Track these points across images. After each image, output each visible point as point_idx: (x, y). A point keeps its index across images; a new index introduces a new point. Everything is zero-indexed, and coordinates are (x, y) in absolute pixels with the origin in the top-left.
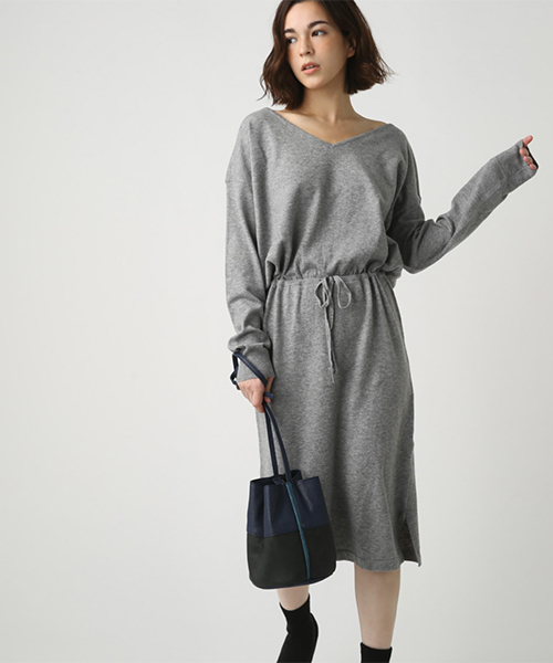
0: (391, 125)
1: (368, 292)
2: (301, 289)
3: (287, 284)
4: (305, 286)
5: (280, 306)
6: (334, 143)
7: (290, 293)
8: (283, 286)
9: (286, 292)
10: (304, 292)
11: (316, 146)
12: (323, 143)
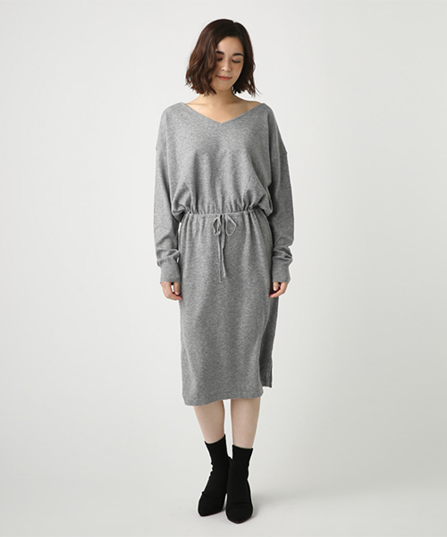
0: (264, 104)
1: (247, 224)
2: (204, 221)
3: (195, 216)
4: (207, 220)
5: (191, 231)
6: (222, 122)
7: (198, 223)
8: (193, 218)
9: (194, 222)
10: (206, 223)
11: (211, 125)
12: (215, 122)
